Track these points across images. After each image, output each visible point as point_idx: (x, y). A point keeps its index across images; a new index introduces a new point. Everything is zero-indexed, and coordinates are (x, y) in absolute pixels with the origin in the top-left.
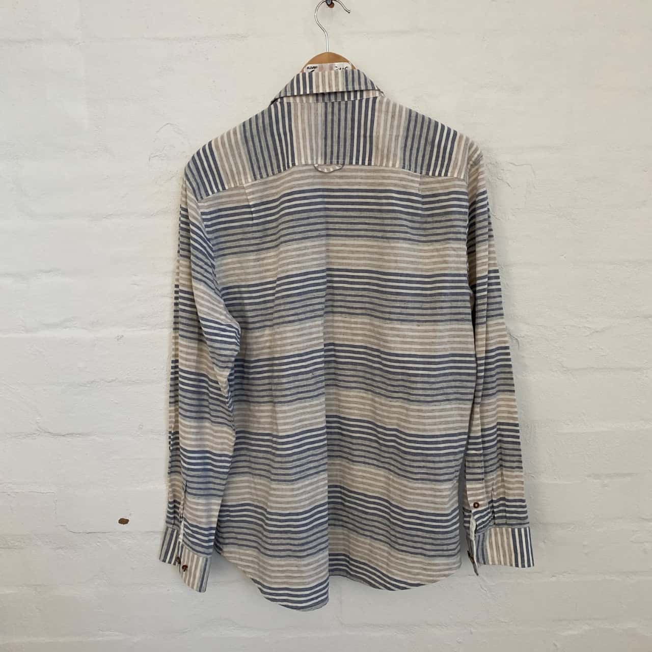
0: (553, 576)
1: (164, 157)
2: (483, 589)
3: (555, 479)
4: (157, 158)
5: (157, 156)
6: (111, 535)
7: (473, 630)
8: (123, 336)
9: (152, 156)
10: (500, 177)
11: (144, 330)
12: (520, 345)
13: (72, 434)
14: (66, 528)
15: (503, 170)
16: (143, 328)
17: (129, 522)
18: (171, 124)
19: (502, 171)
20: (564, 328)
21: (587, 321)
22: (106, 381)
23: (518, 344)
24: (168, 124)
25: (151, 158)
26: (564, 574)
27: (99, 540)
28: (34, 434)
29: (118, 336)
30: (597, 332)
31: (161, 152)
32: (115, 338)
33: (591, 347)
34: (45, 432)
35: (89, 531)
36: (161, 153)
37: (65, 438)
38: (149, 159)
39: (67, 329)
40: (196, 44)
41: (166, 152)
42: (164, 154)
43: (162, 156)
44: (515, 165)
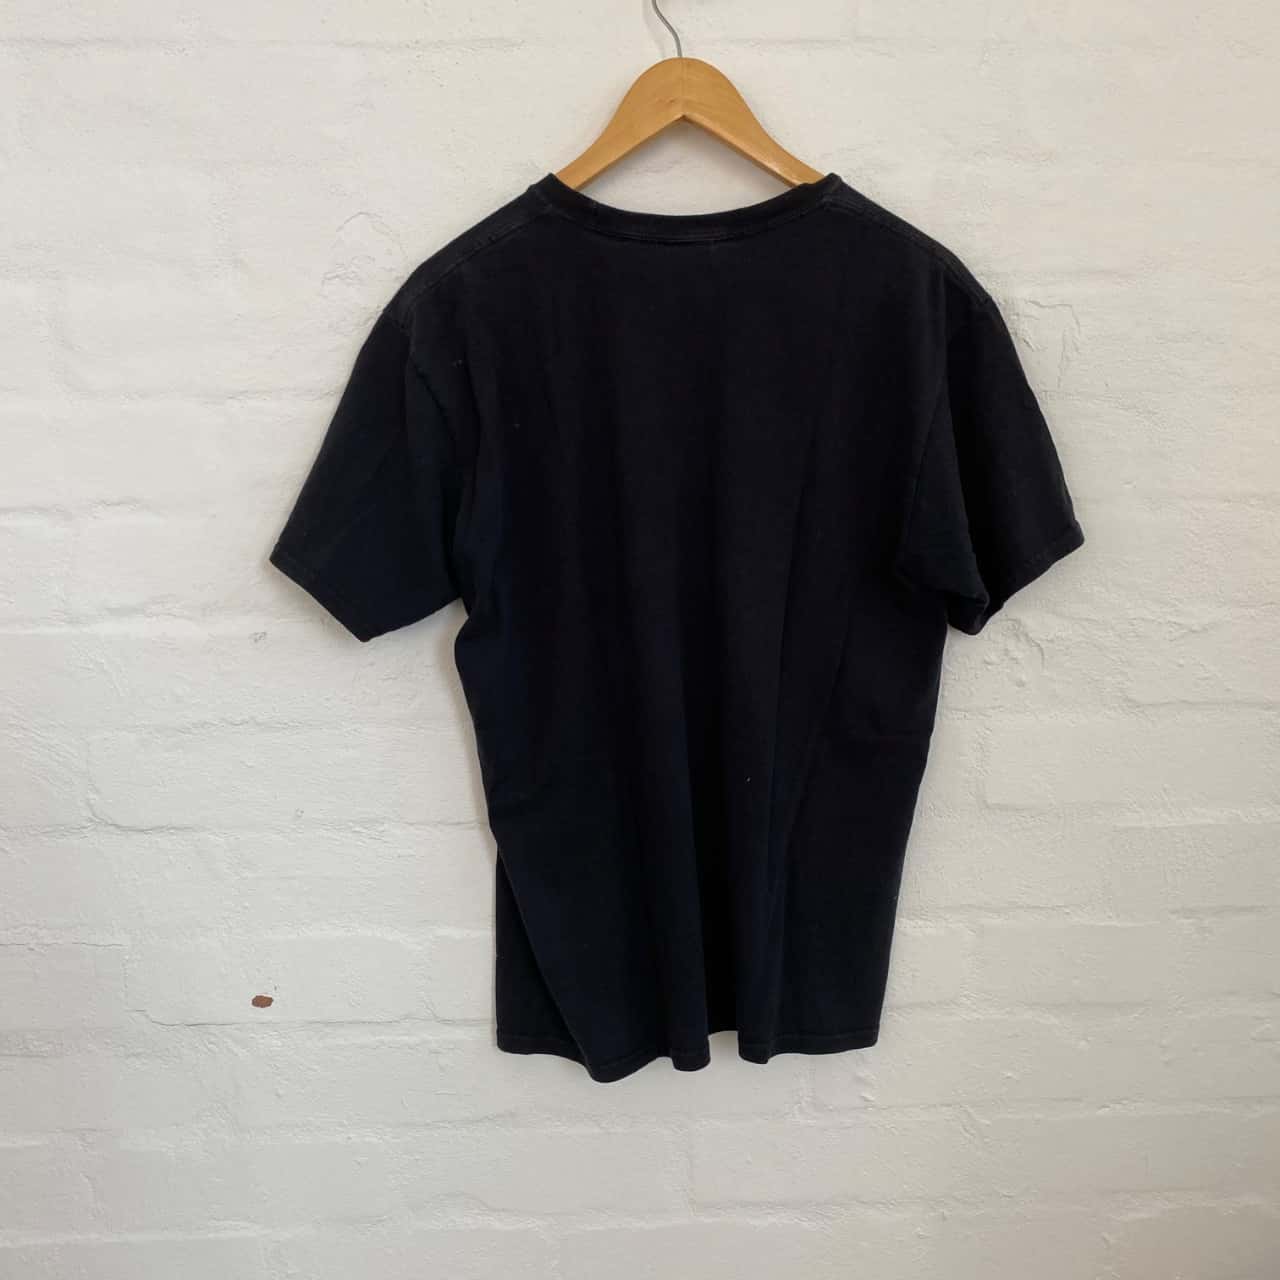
0: (1104, 1107)
1: (351, 279)
2: (966, 1131)
3: (1110, 917)
4: (338, 280)
5: (337, 276)
6: (237, 1029)
7: (947, 1213)
8: (265, 633)
9: (329, 276)
12: (1046, 657)
13: (159, 829)
14: (147, 1016)
15: (1018, 315)
17: (273, 1004)
18: (367, 214)
19: (1015, 317)
20: (1133, 625)
21: (1176, 611)
22: (232, 724)
23: (1043, 655)
24: (361, 213)
25: (327, 281)
26: (1125, 1102)
27: (213, 1039)
28: (84, 828)
29: (256, 634)
30: (1194, 632)
31: (346, 269)
32: (250, 638)
33: (1182, 662)
34: (107, 824)
35: (192, 1021)
36: (346, 272)
37: (146, 837)
38: (323, 282)
39: (154, 619)
40: (418, 57)
41: (356, 270)
42: (353, 272)
43: (348, 278)
44: (1042, 306)
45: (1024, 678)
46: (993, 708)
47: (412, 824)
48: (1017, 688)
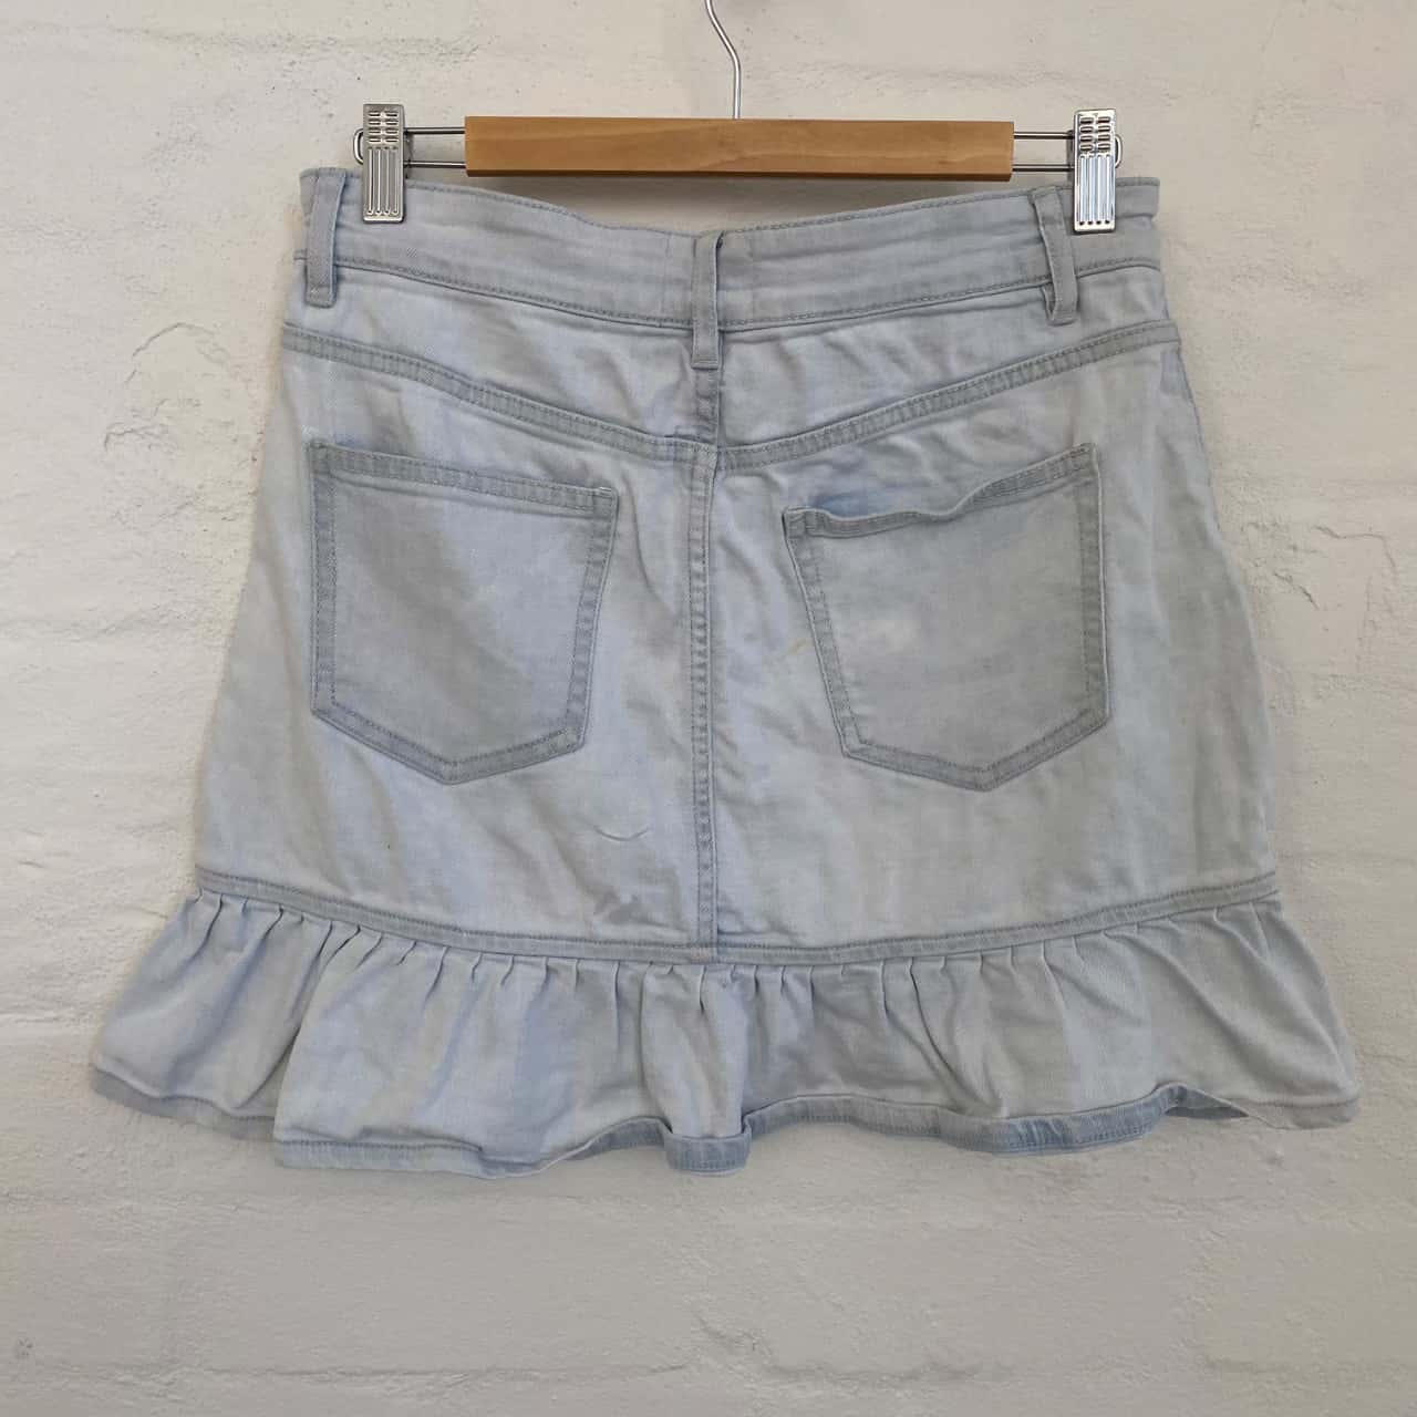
1: (157, 437)
4: (134, 437)
5: (132, 431)
9: (114, 430)
10: (1282, 570)
11: (56, 1019)
15: (1295, 548)
16: (52, 1014)
18: (190, 327)
19: (1291, 552)
24: (177, 325)
25: (112, 437)
31: (149, 420)
36: (149, 424)
38: (107, 438)
40: (293, 63)
41: (165, 421)
42: (162, 425)
43: (151, 434)
44: (1337, 537)
45: (1280, 1152)
46: (1227, 1199)
47: (219, 1372)
48: (1267, 1168)
